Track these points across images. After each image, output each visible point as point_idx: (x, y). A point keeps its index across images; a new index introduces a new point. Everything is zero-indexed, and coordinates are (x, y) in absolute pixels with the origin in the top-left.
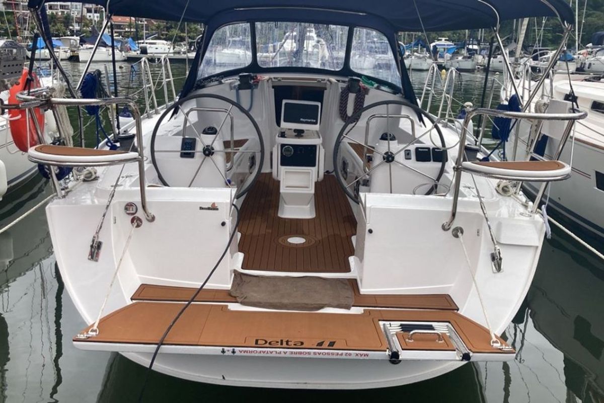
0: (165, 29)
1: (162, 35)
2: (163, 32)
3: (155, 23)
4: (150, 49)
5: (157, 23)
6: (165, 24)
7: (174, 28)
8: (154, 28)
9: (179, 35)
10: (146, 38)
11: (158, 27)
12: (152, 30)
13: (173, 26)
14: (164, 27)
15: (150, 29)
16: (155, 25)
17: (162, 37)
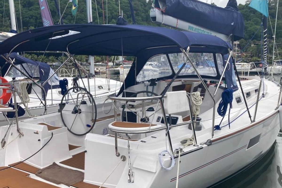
0: (250, 57)
1: (248, 60)
2: (249, 59)
3: (245, 54)
4: (238, 67)
5: (246, 54)
6: (250, 54)
7: (255, 56)
8: (244, 57)
9: (257, 59)
10: (236, 62)
11: (246, 56)
12: (243, 58)
13: (255, 55)
14: (249, 56)
15: (242, 58)
16: (244, 55)
17: (247, 61)
